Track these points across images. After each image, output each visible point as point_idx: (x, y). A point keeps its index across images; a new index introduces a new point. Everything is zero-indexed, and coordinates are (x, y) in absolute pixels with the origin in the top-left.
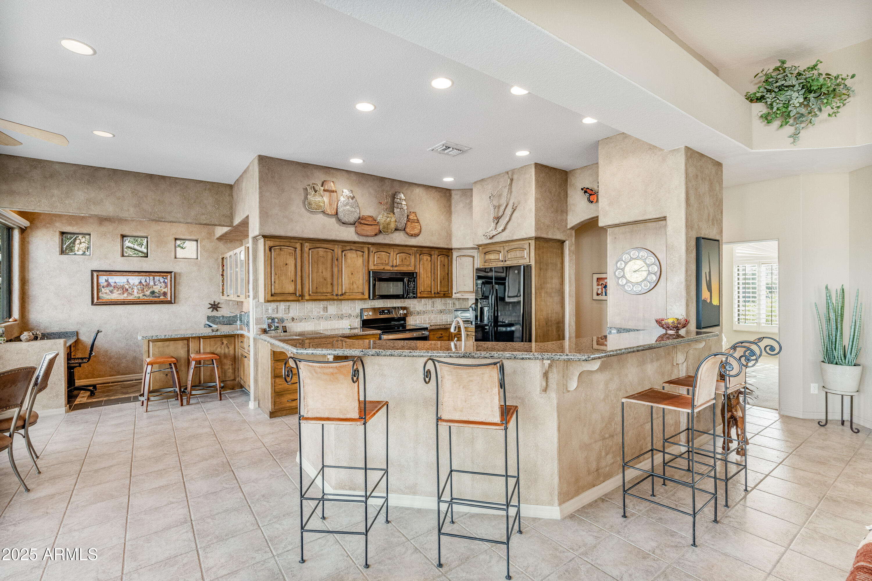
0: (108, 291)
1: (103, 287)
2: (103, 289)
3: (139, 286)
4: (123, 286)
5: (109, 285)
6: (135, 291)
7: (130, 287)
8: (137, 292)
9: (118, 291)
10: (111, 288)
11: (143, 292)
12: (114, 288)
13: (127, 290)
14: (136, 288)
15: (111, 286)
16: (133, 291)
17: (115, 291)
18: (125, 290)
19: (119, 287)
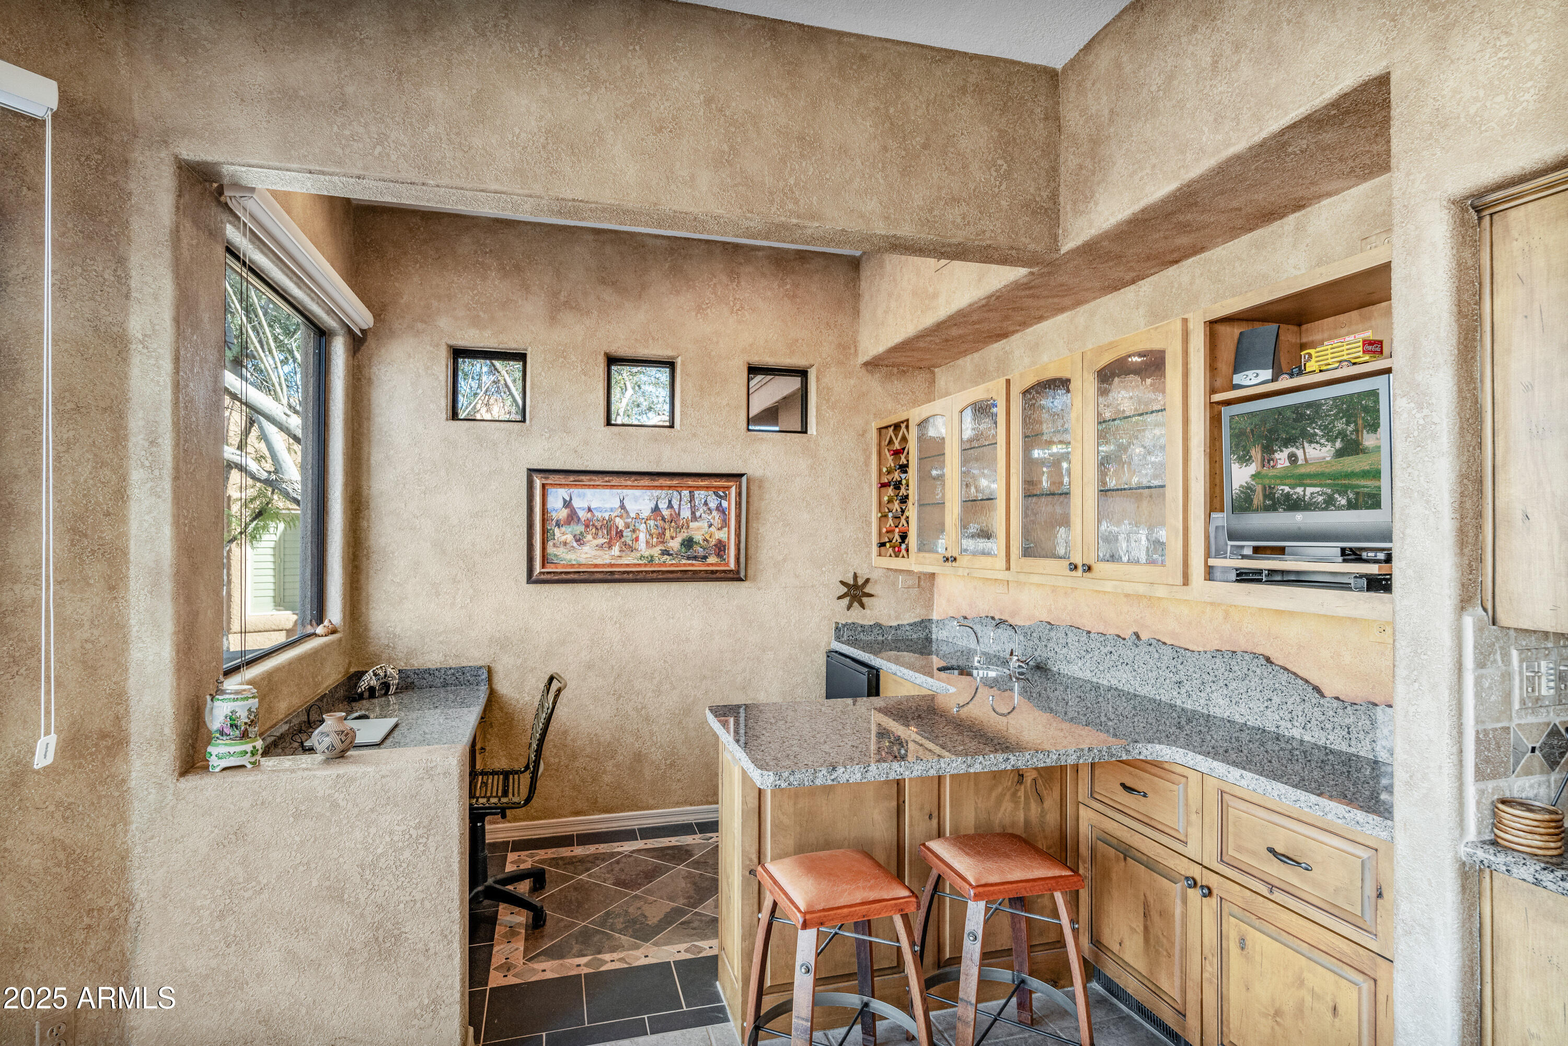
0: (569, 538)
1: (558, 525)
2: (556, 530)
3: (652, 523)
4: (610, 520)
5: (573, 517)
6: (642, 537)
7: (627, 526)
8: (647, 542)
9: (595, 536)
10: (581, 528)
11: (663, 542)
12: (587, 526)
13: (620, 534)
14: (642, 527)
15: (579, 519)
16: (637, 539)
17: (589, 537)
18: (614, 533)
19: (598, 524)
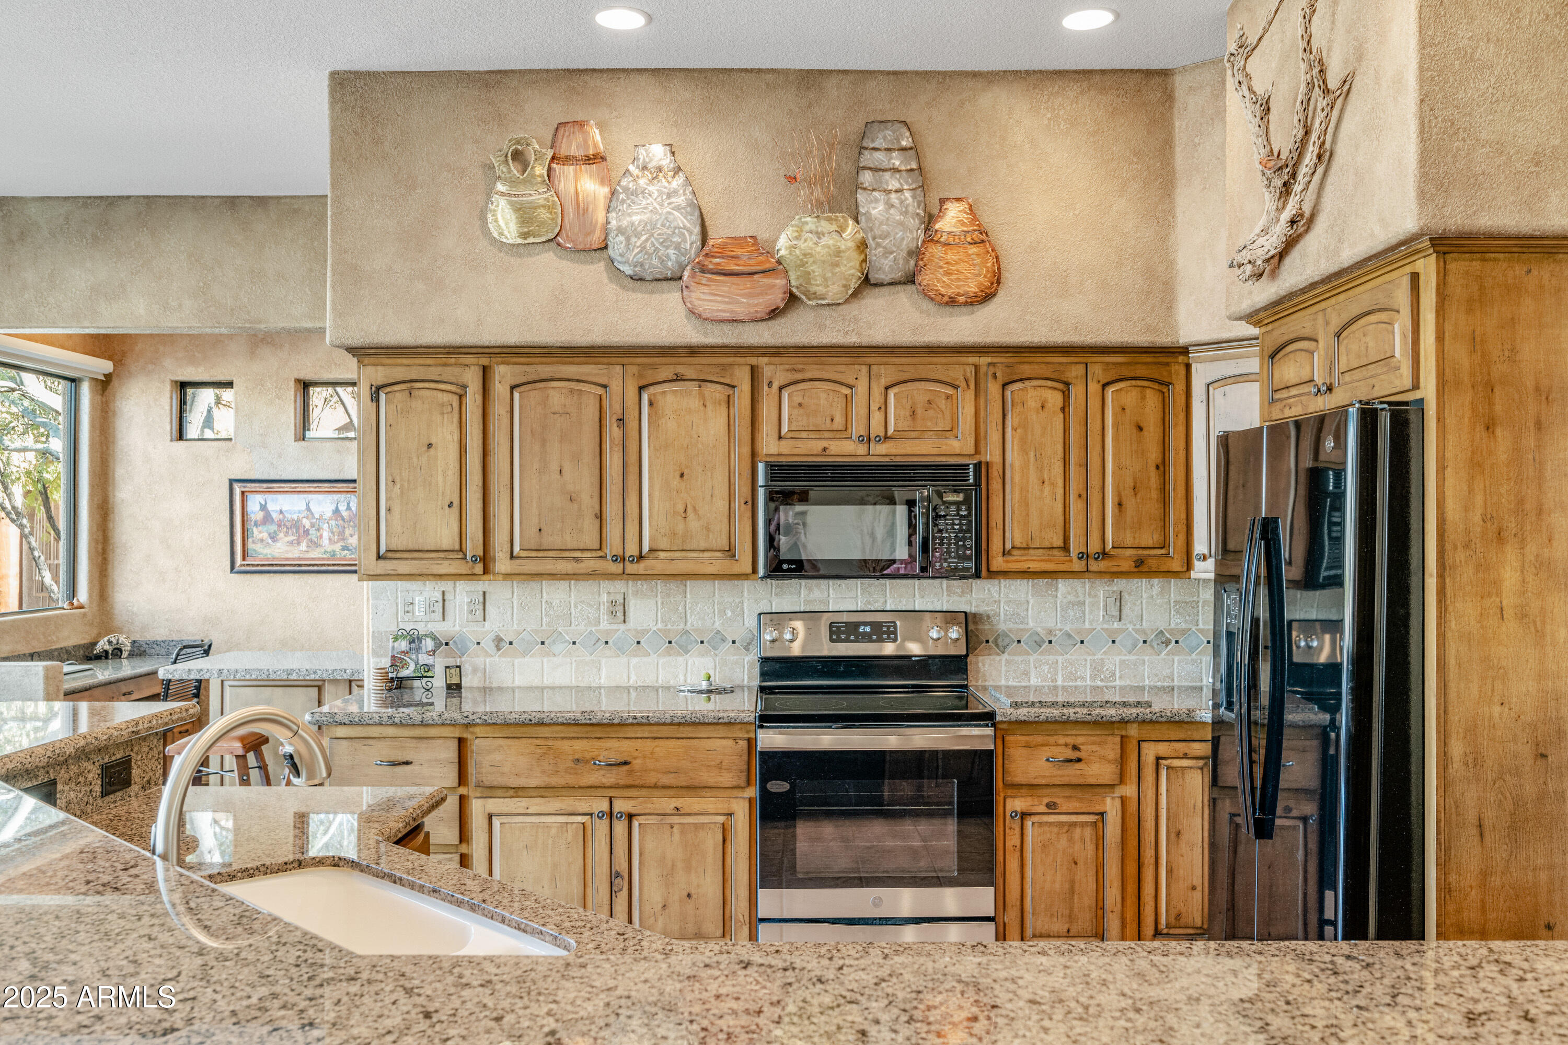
0: (265, 535)
1: (256, 525)
2: (255, 529)
3: (333, 523)
4: (298, 520)
5: (267, 519)
6: (326, 535)
7: (313, 525)
8: (330, 540)
9: (286, 534)
10: (273, 528)
11: (343, 540)
12: (279, 526)
13: (307, 532)
14: (326, 526)
15: (273, 520)
16: (321, 536)
17: (281, 535)
18: (301, 531)
19: (289, 524)
